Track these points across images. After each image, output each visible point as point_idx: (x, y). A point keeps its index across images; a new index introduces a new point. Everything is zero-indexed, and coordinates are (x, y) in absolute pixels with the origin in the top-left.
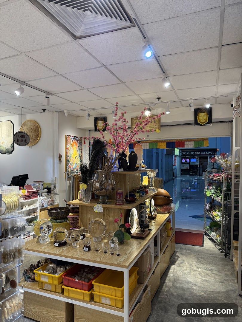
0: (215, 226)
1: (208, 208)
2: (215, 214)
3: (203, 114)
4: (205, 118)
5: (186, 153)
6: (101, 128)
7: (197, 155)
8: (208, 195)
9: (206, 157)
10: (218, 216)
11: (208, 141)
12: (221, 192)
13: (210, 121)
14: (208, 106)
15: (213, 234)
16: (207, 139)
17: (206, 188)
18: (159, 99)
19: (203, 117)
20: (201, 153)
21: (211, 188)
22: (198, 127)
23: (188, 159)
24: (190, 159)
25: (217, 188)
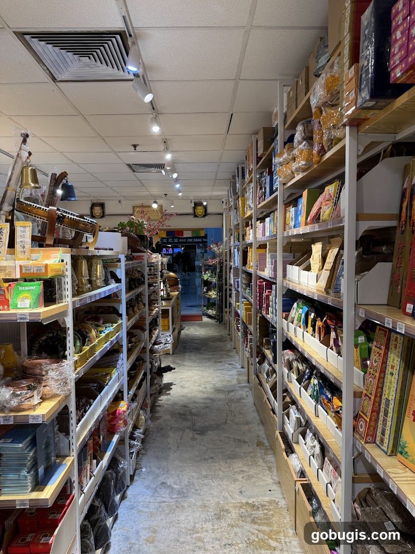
0: (210, 304)
1: (205, 290)
2: (211, 293)
3: (200, 207)
4: (202, 211)
5: (167, 240)
6: (97, 214)
7: (182, 242)
8: (205, 279)
9: (193, 245)
10: (213, 294)
11: (203, 231)
12: (216, 275)
13: (206, 214)
14: (205, 203)
15: (210, 312)
16: (203, 229)
17: (203, 273)
18: (166, 195)
19: (200, 210)
20: (187, 240)
21: (207, 272)
22: (196, 219)
23: (171, 249)
24: (173, 249)
25: (212, 273)
